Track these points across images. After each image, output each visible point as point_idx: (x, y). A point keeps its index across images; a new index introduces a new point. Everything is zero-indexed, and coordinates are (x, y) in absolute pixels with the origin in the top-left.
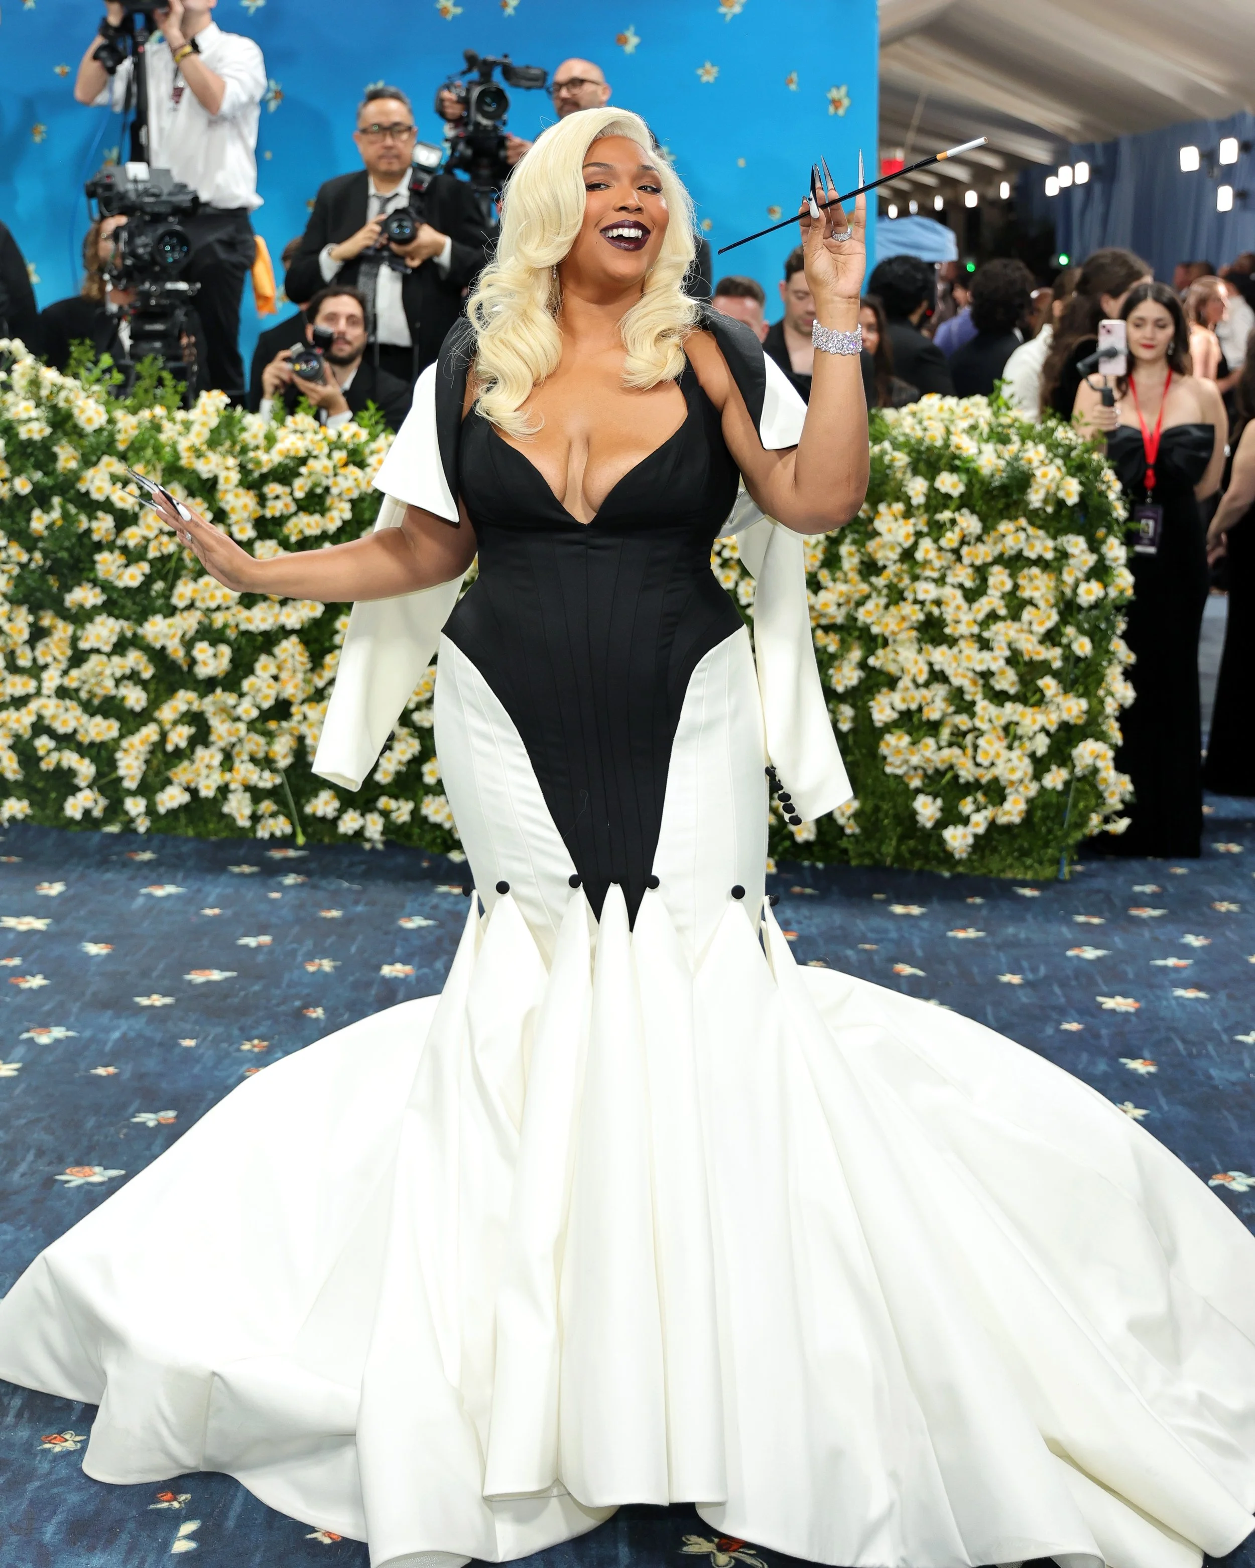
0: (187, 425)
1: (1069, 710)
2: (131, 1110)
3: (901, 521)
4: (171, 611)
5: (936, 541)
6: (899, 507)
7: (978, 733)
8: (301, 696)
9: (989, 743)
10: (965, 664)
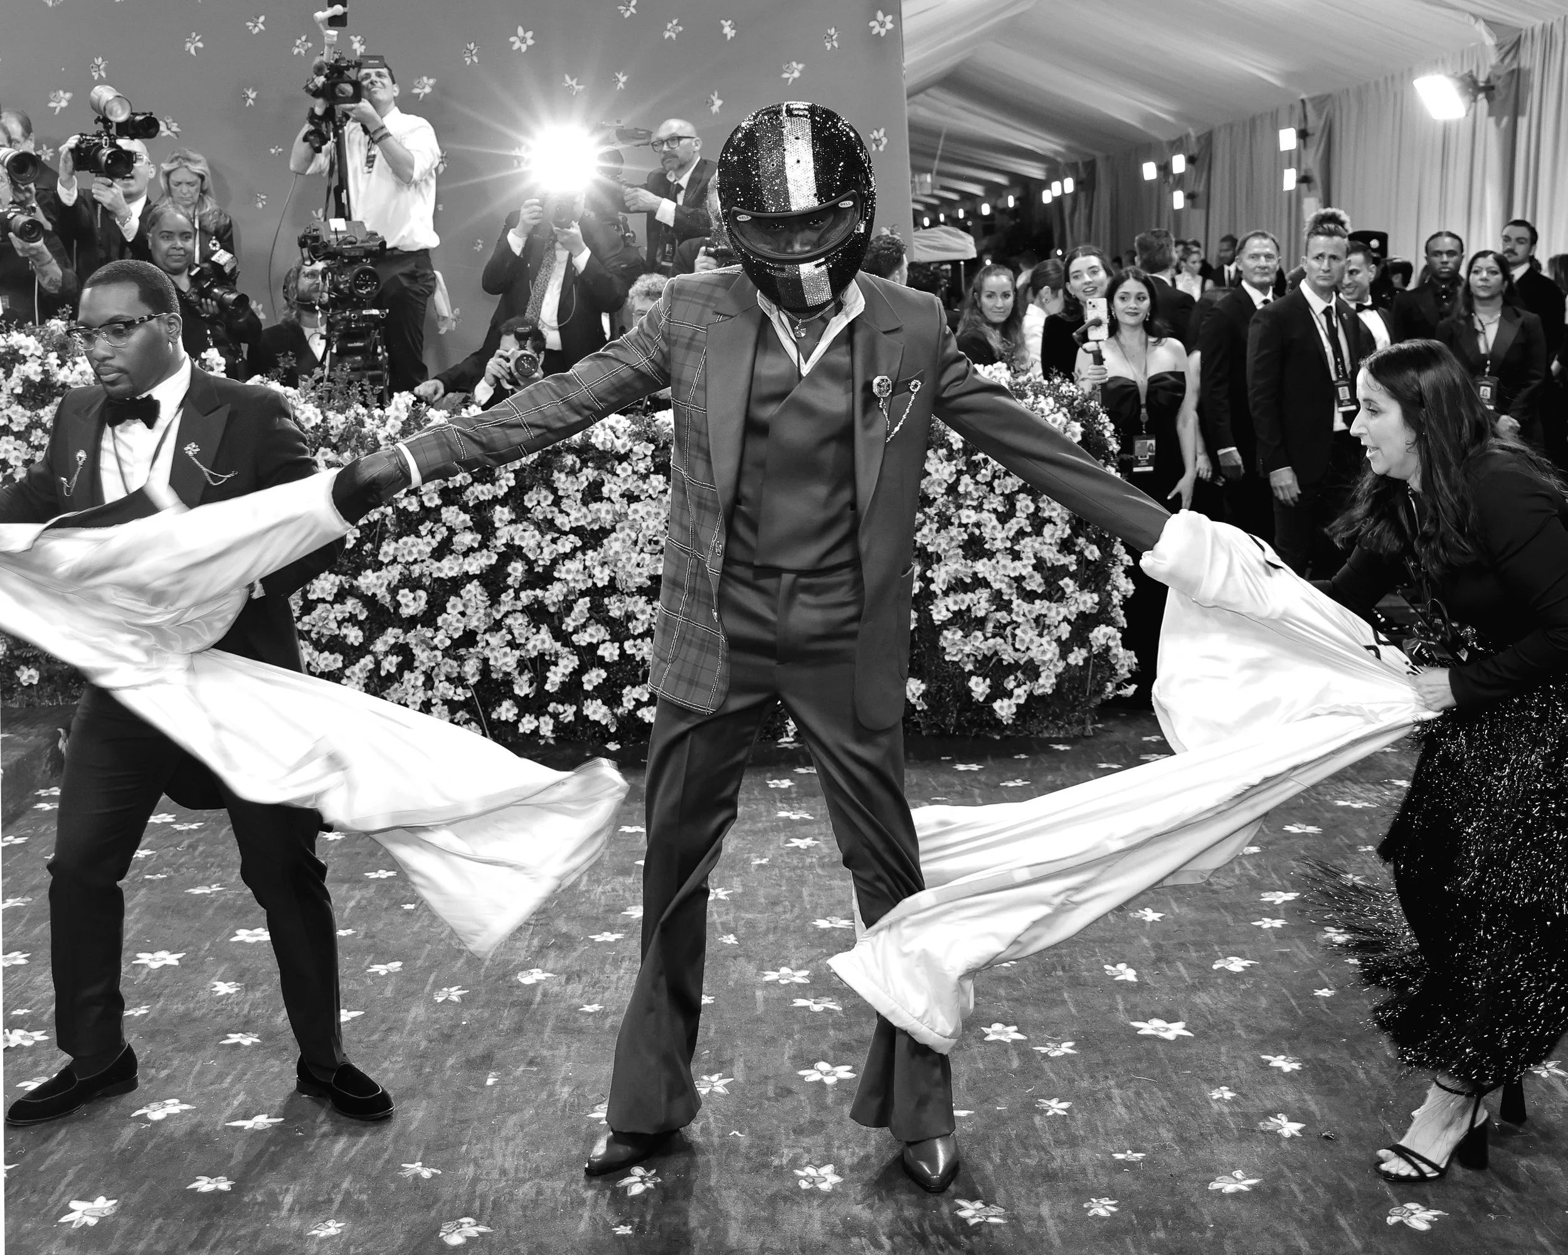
0: (384, 421)
1: (1085, 602)
2: (366, 963)
3: (945, 463)
4: (378, 566)
5: (973, 477)
6: (943, 452)
7: (1017, 625)
8: (483, 627)
9: (1024, 632)
10: (1001, 572)
